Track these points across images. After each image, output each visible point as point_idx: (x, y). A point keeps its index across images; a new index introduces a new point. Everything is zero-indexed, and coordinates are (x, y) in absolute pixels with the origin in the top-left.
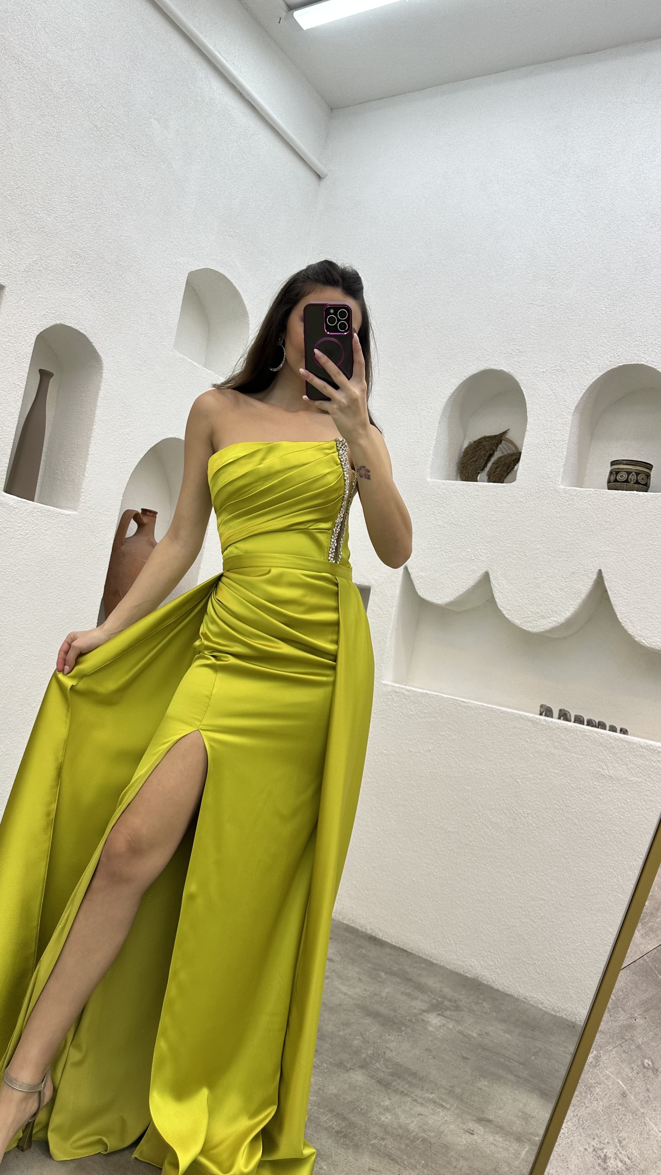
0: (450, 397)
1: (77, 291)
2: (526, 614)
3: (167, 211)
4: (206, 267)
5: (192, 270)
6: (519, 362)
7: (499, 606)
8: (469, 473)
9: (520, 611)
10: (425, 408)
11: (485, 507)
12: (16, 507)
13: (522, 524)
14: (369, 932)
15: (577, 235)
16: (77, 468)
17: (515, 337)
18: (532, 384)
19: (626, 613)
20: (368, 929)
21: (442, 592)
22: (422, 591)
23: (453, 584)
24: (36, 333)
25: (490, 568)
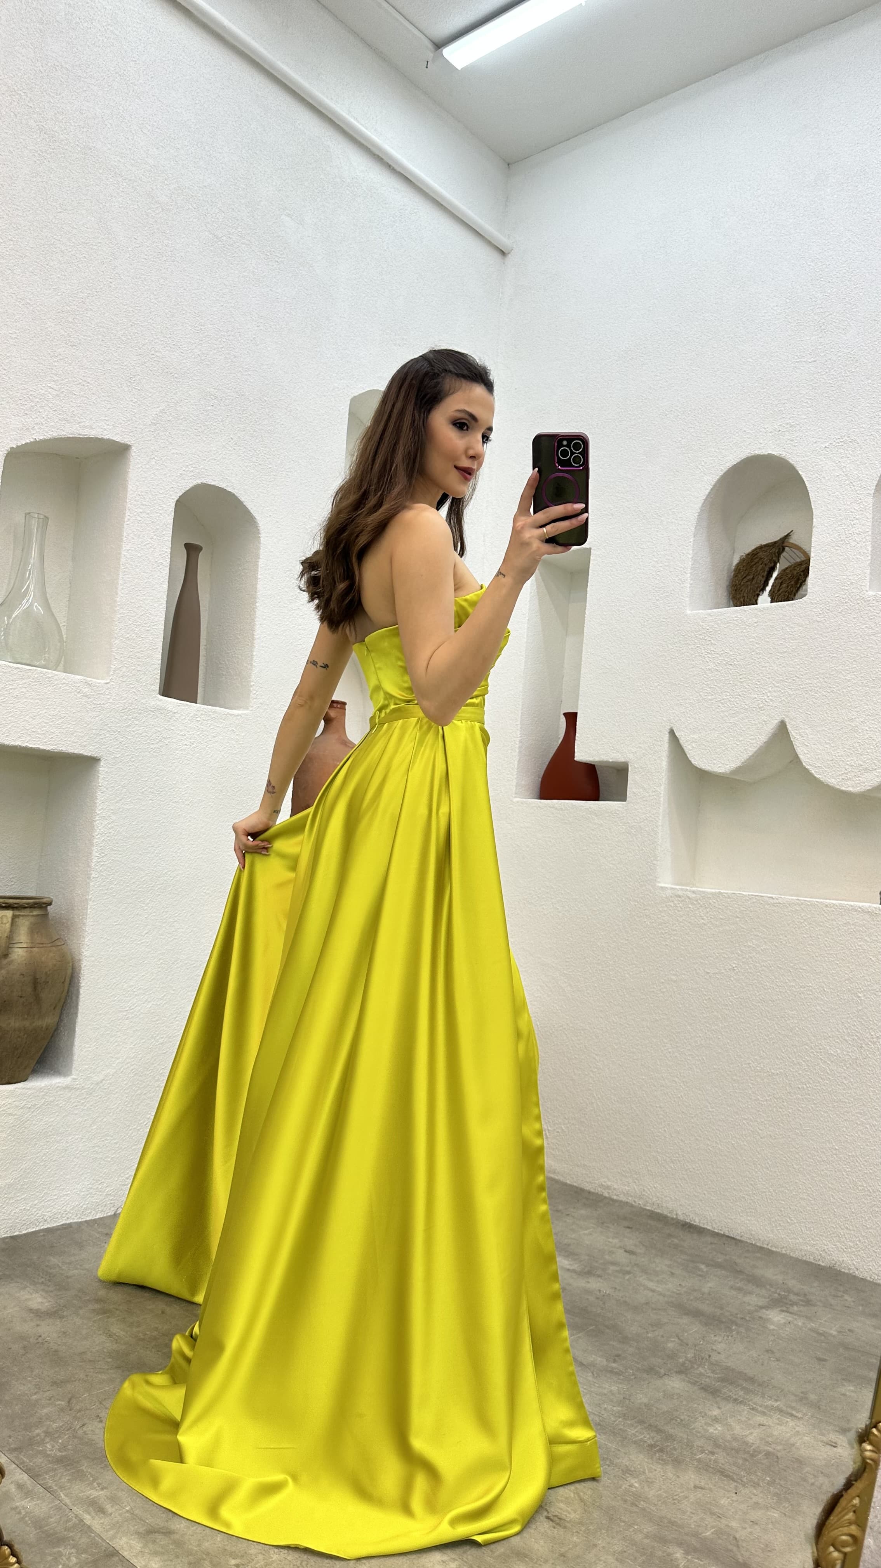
0: (705, 500)
1: (217, 440)
2: (844, 770)
3: (315, 326)
4: (371, 389)
5: (354, 395)
6: (792, 441)
7: (805, 764)
8: (744, 597)
9: (834, 766)
10: (673, 520)
11: (769, 636)
12: (175, 711)
13: (823, 650)
14: (681, 1217)
15: (849, 261)
16: (243, 658)
17: (783, 408)
18: (813, 465)
20: (680, 1213)
21: (724, 756)
22: (699, 761)
23: (738, 743)
24: (174, 497)
25: (785, 715)
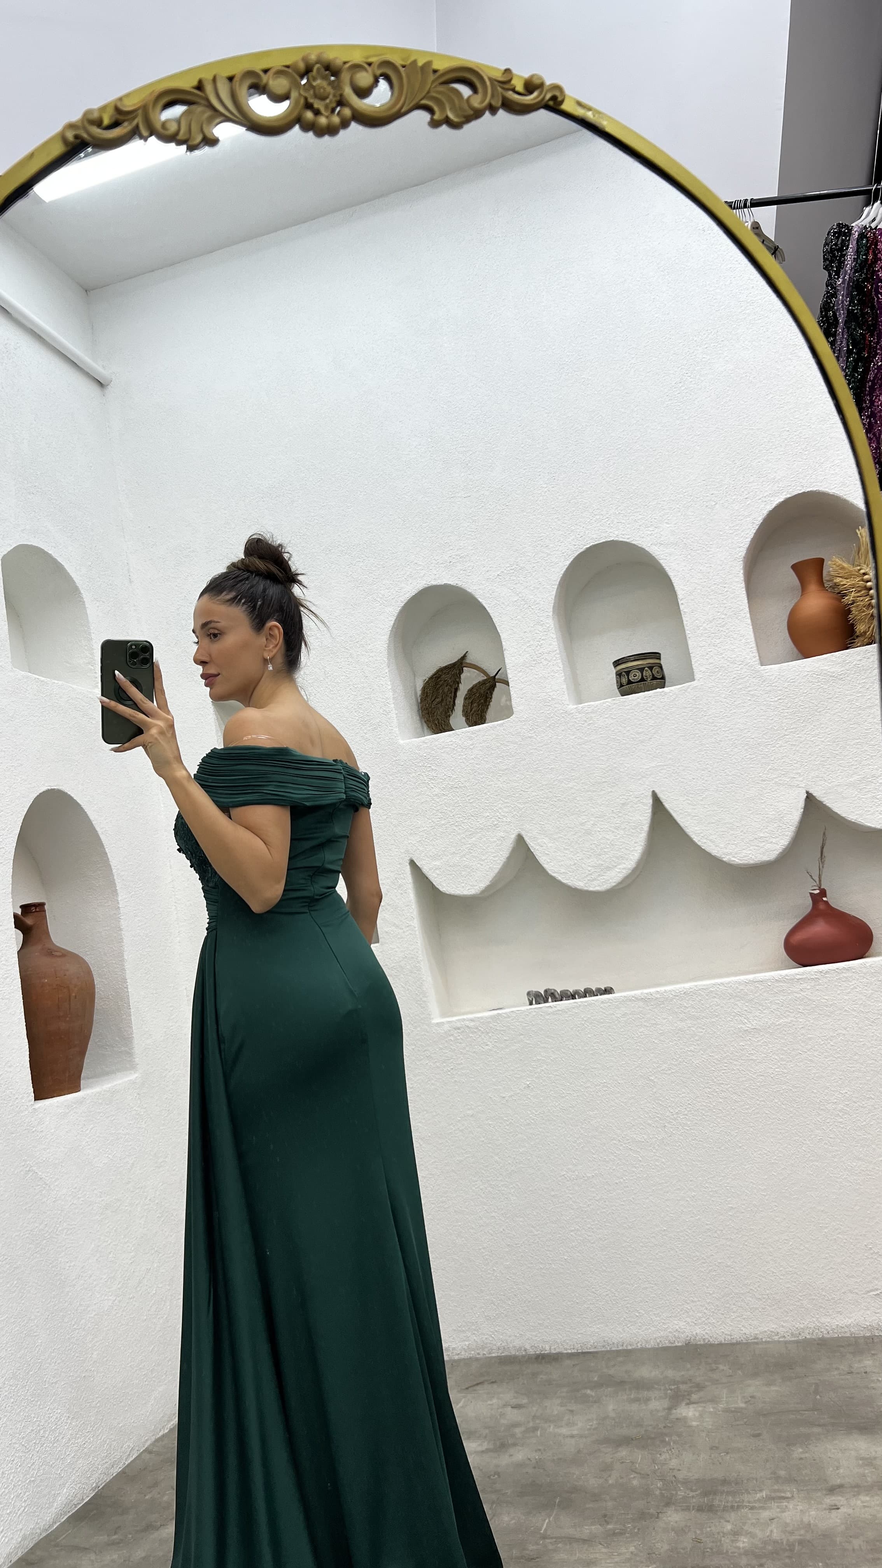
0: (391, 631)
2: (588, 871)
4: (18, 544)
6: (465, 571)
7: (550, 872)
8: (438, 722)
9: (578, 870)
18: (490, 591)
19: (701, 833)
21: (471, 878)
22: (445, 885)
23: (482, 863)
25: (520, 829)
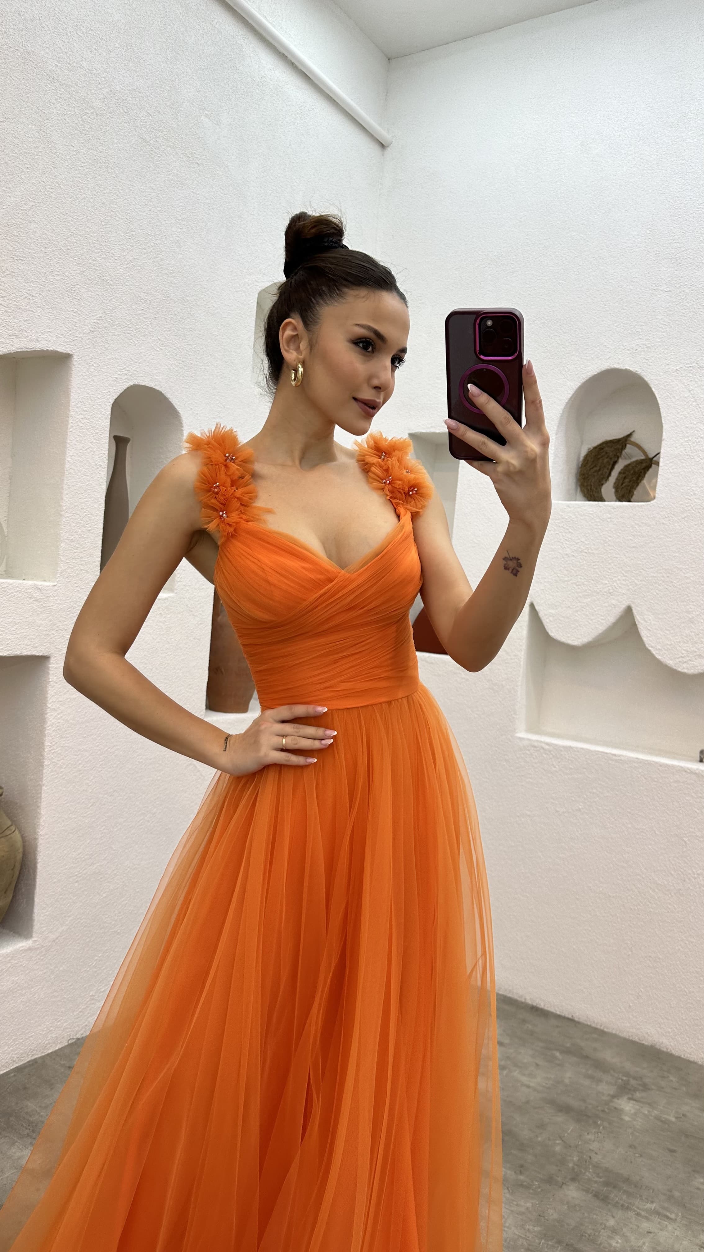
0: (568, 405)
1: (147, 341)
2: (680, 653)
5: (262, 289)
6: (647, 360)
7: (647, 646)
17: (640, 330)
18: (665, 384)
22: (554, 631)
23: (590, 621)
25: (632, 602)
